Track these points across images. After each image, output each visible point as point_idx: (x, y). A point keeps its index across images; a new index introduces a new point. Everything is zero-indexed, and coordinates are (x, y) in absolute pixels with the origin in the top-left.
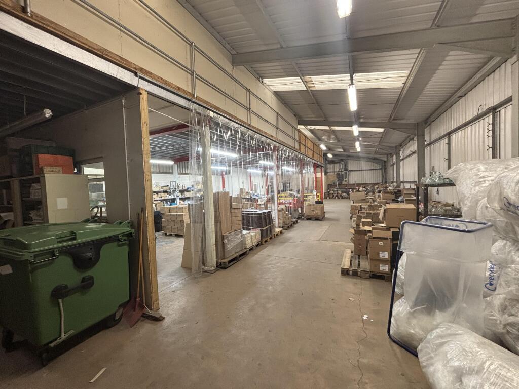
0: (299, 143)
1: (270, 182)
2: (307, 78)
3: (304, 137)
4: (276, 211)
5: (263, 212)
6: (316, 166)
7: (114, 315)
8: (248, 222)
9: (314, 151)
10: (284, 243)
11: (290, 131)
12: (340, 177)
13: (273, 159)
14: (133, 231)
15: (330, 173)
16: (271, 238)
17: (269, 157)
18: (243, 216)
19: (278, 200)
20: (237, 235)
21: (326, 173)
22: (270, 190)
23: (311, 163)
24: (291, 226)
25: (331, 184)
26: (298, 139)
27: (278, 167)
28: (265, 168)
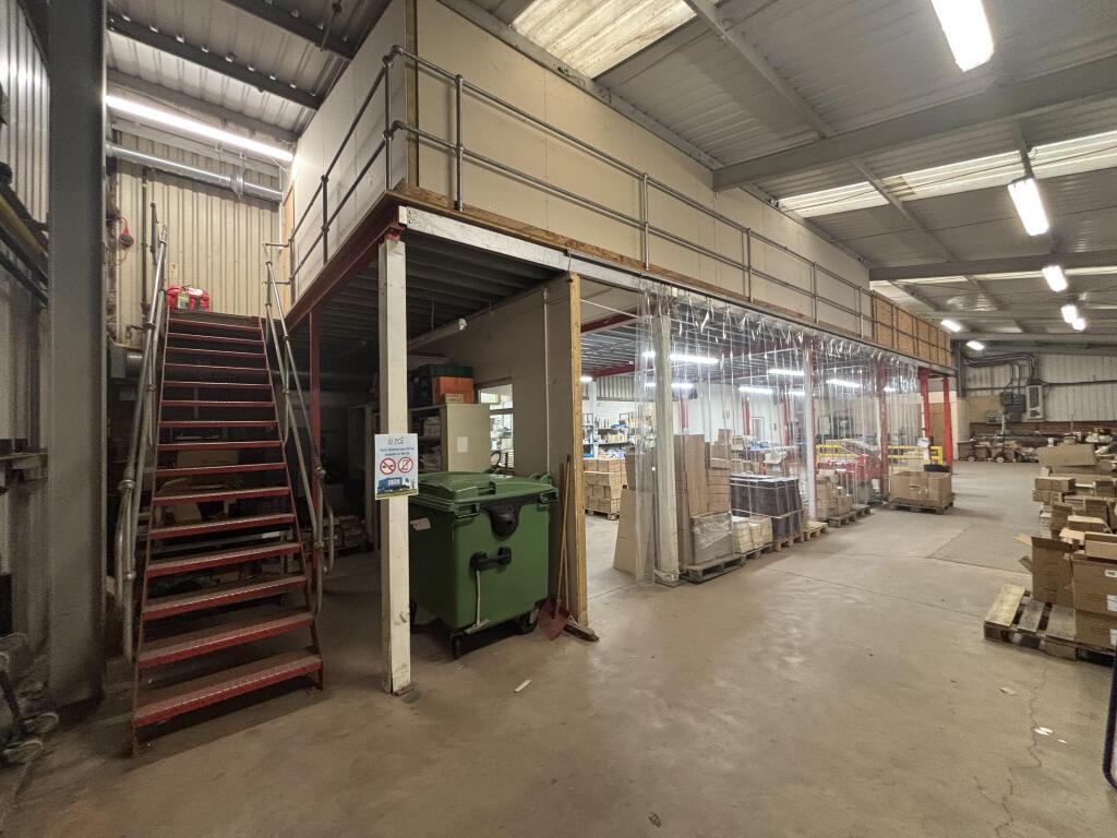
0: (873, 322)
1: (796, 415)
2: (892, 180)
3: (888, 308)
4: (811, 480)
5: (778, 480)
6: (924, 375)
7: (528, 615)
8: (743, 499)
9: (921, 337)
10: (832, 553)
11: (846, 297)
12: (1013, 403)
13: (804, 365)
14: (557, 490)
15: (978, 393)
16: (796, 541)
17: (793, 359)
18: (732, 486)
19: (815, 458)
20: (721, 521)
21: (963, 392)
22: (796, 434)
23: (911, 369)
24: (852, 519)
25: (982, 421)
26: (869, 315)
27: (815, 380)
28: (783, 384)
